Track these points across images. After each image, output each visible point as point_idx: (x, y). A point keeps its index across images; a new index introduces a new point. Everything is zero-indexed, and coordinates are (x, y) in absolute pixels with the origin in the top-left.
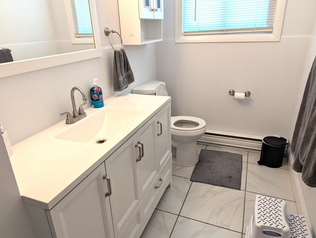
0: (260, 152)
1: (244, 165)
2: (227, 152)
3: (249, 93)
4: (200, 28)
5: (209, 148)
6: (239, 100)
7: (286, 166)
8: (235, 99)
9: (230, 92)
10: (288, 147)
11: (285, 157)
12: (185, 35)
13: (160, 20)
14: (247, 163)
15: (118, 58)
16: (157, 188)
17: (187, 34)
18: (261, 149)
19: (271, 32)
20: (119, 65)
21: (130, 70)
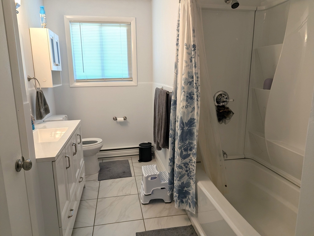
0: (138, 156)
1: (131, 165)
2: (118, 161)
3: (126, 118)
4: (87, 77)
5: (104, 161)
6: (121, 123)
7: (154, 160)
8: (118, 123)
9: (114, 118)
10: (153, 149)
11: (153, 155)
12: (77, 82)
13: (59, 71)
14: (132, 163)
15: (39, 96)
16: (81, 182)
17: (78, 81)
18: (138, 154)
19: (132, 81)
20: (40, 101)
21: (47, 104)
